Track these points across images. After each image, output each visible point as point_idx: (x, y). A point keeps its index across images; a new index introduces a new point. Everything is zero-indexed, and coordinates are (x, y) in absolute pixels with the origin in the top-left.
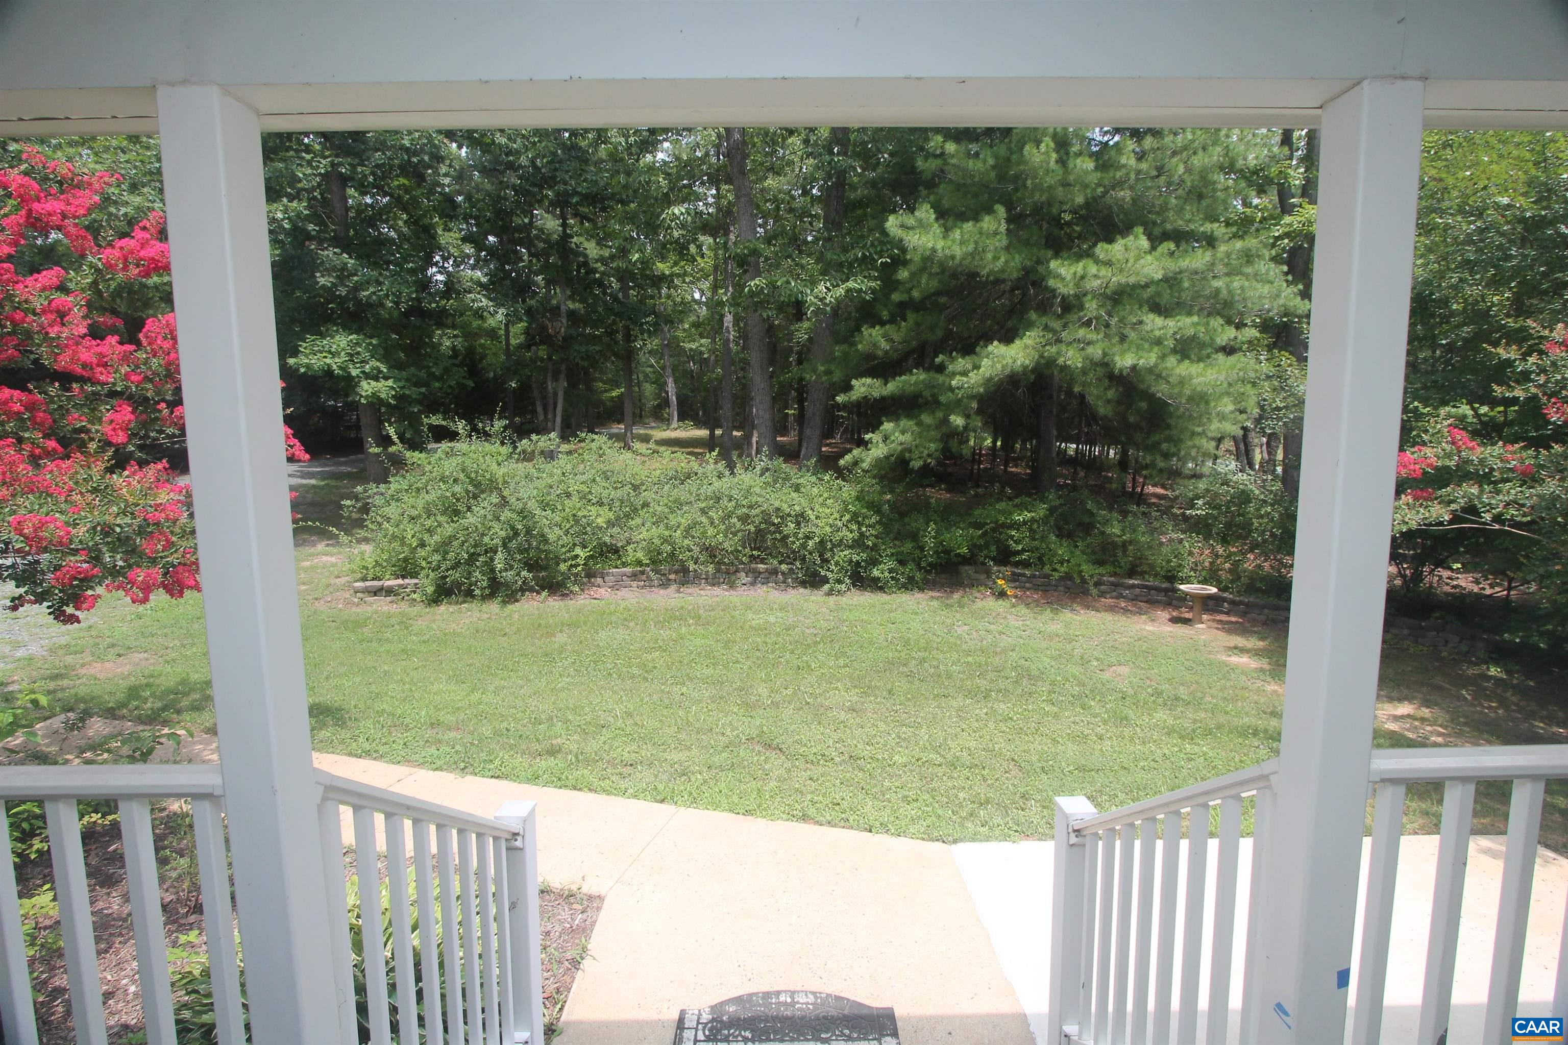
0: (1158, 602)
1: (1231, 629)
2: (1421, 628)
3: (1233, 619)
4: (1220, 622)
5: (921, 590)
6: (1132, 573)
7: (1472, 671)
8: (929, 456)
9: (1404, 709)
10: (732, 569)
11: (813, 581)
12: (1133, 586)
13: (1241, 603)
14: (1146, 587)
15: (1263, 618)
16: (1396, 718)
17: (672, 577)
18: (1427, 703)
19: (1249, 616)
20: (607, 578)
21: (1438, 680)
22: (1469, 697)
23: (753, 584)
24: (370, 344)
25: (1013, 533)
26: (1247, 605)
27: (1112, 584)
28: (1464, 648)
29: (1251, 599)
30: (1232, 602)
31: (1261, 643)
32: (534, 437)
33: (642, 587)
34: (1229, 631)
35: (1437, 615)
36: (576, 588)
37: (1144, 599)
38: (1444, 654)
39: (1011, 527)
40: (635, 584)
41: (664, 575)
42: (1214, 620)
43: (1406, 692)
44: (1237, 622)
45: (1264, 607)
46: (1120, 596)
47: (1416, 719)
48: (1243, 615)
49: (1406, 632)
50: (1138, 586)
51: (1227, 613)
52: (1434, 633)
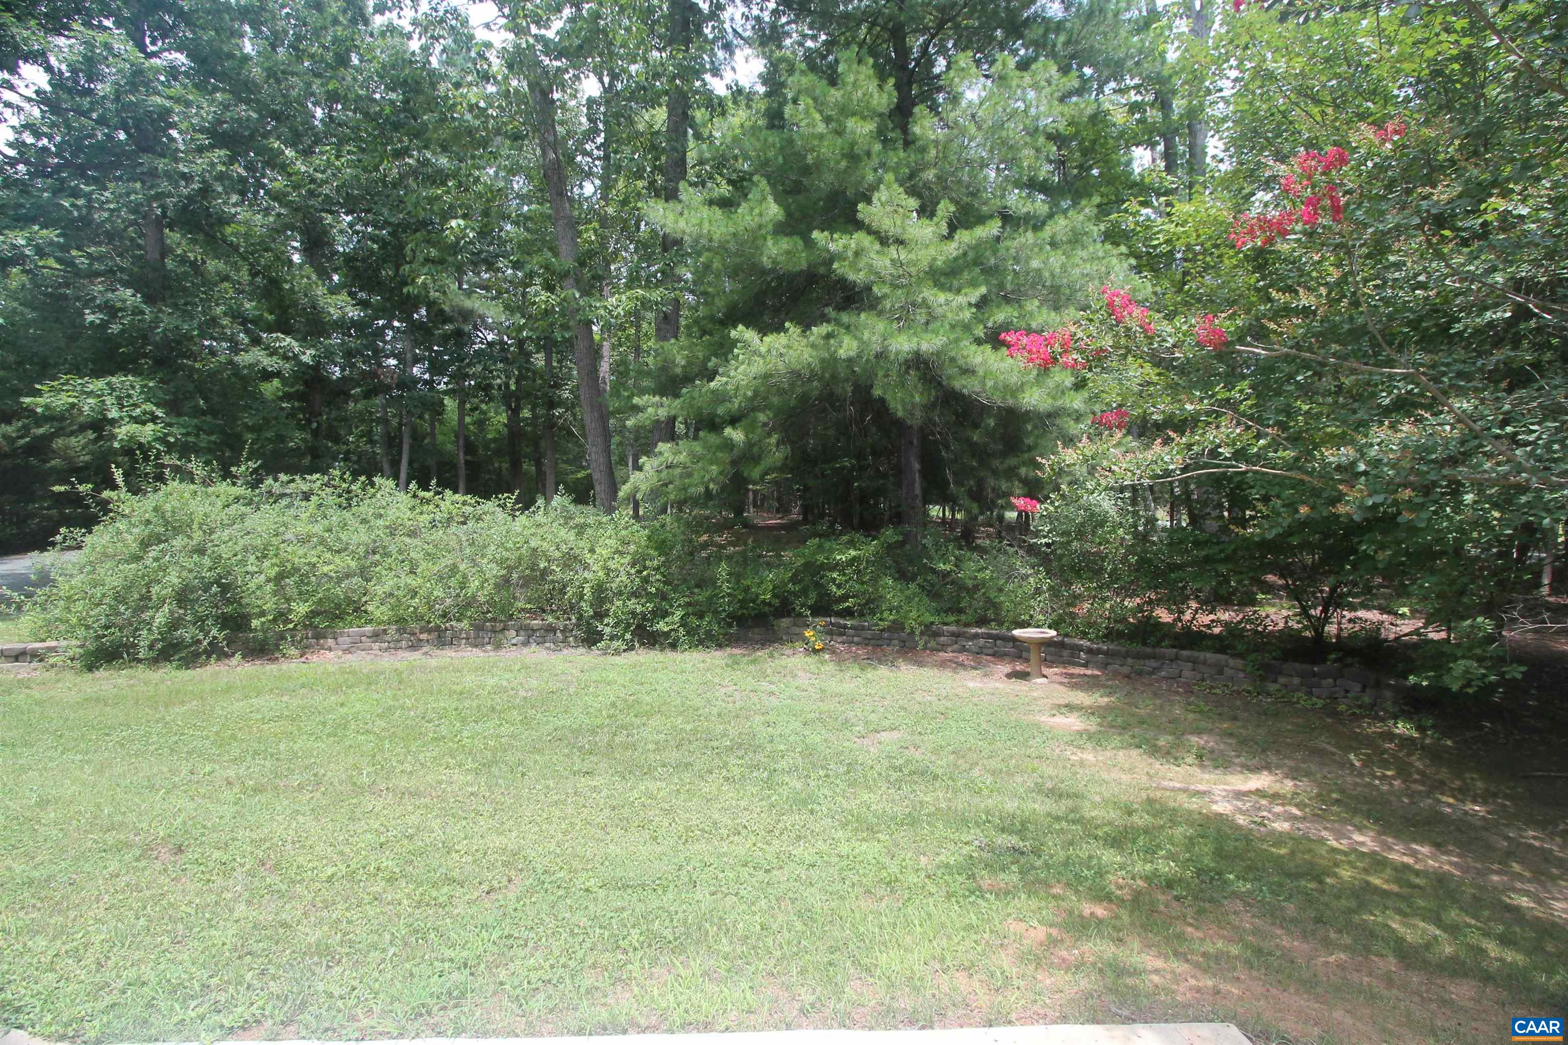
0: (1006, 654)
1: (1076, 683)
2: (1314, 675)
3: (1089, 672)
4: (1072, 676)
5: (720, 646)
6: (982, 621)
7: (1377, 728)
8: (711, 479)
9: (1261, 781)
10: (499, 626)
11: (591, 639)
12: (976, 636)
13: (1099, 651)
14: (989, 636)
15: (1126, 670)
16: (1239, 795)
17: (424, 636)
18: (1293, 774)
19: (1110, 667)
20: (340, 639)
21: (1323, 742)
22: (1357, 764)
23: (526, 643)
24: (145, 386)
25: (835, 575)
26: (1106, 653)
27: (953, 634)
28: (1367, 699)
29: (1111, 647)
30: (1090, 651)
31: (1106, 699)
32: (283, 477)
33: (386, 650)
34: (1074, 686)
35: (1333, 656)
36: (293, 651)
37: (990, 651)
38: (1342, 708)
39: (833, 568)
40: (376, 646)
41: (414, 634)
42: (1061, 674)
43: (1273, 759)
44: (1093, 676)
45: (1126, 656)
46: (963, 650)
47: (1264, 797)
48: (1104, 666)
49: (1296, 681)
50: (982, 636)
51: (1085, 666)
52: (1331, 681)
